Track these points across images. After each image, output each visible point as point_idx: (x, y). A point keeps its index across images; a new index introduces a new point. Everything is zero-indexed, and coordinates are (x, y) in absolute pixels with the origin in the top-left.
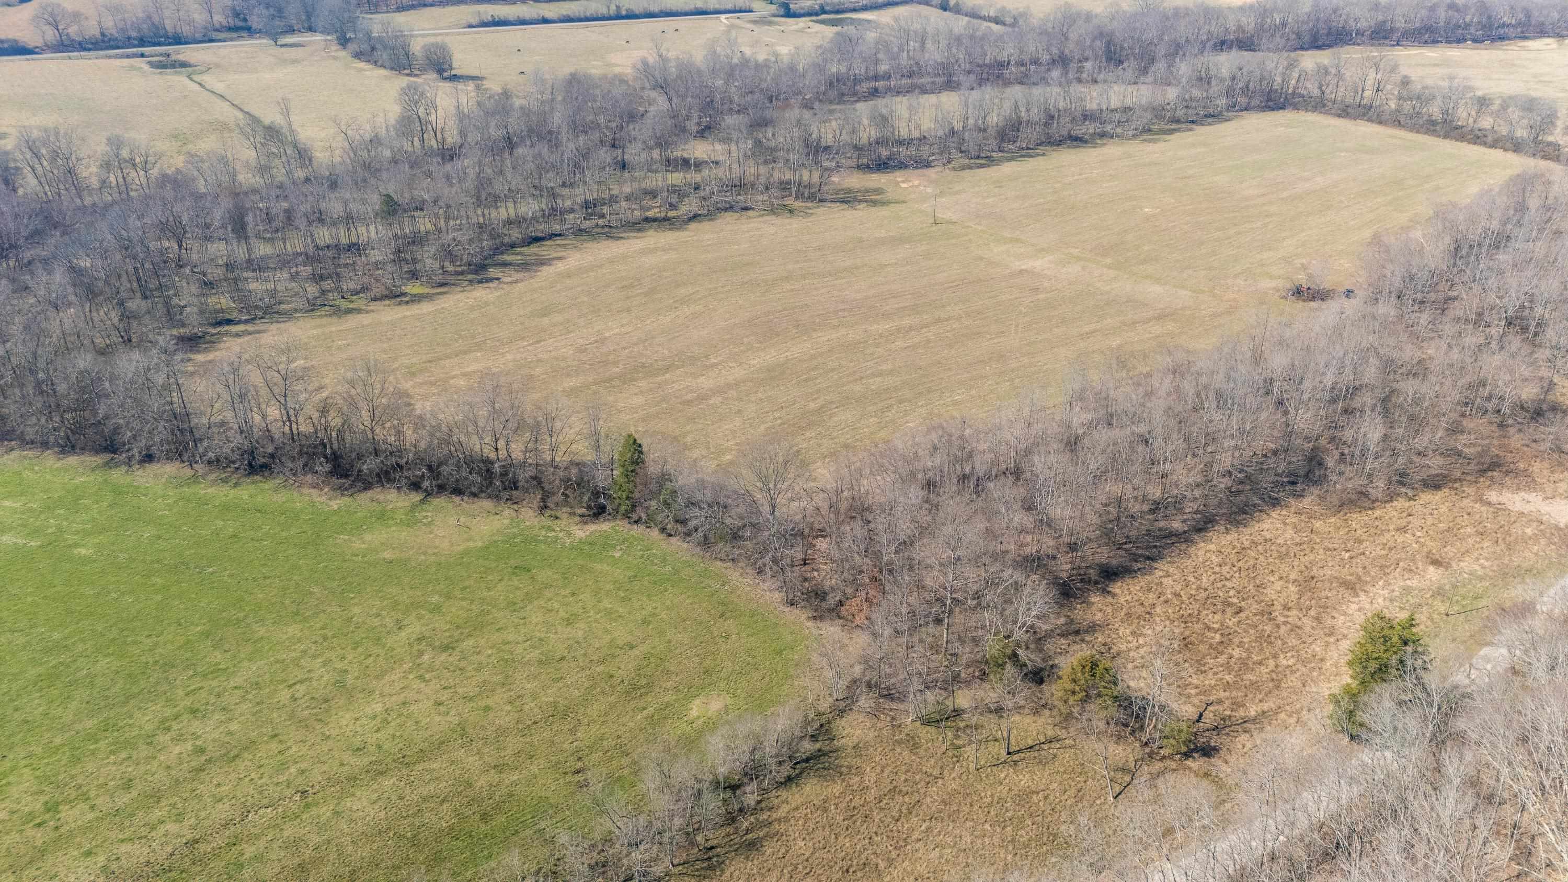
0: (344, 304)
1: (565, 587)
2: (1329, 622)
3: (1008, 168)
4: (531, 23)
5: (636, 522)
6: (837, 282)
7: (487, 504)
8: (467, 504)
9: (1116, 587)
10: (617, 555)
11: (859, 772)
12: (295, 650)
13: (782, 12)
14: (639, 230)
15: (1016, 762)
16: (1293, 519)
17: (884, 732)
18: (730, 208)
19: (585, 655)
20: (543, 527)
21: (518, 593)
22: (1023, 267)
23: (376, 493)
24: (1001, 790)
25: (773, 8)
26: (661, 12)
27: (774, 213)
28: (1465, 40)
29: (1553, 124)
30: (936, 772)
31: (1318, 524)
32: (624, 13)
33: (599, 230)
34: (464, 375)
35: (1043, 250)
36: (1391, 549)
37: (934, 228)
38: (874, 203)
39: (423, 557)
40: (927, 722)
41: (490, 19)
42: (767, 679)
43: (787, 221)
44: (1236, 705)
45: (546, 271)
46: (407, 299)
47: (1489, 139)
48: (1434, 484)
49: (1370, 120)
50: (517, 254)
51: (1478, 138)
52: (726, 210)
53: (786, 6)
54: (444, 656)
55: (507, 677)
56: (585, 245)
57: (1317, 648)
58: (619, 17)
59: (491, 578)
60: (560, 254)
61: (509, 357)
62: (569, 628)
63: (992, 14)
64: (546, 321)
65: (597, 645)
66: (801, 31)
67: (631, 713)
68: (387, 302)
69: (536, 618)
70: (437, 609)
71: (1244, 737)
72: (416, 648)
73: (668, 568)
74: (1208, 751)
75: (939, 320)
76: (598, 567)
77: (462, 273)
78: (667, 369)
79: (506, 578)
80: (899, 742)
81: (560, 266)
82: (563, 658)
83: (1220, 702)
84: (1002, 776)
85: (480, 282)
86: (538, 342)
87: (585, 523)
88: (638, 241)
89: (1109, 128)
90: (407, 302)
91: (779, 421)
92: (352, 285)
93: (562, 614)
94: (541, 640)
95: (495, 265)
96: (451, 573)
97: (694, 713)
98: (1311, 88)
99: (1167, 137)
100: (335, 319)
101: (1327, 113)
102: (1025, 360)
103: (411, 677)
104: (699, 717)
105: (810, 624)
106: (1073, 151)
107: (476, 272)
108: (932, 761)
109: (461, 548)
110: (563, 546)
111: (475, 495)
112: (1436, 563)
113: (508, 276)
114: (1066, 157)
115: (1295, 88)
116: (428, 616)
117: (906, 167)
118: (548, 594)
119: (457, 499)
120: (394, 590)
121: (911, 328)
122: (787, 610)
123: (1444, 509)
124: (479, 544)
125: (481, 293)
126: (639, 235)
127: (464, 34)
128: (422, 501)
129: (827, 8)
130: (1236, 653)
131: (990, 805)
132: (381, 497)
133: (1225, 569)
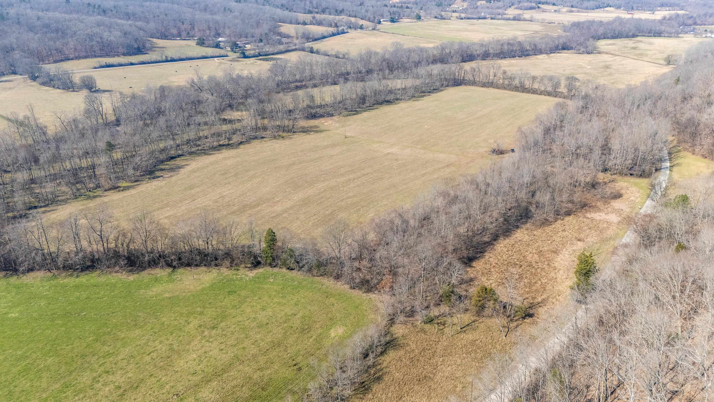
0: (91, 194)
1: (255, 296)
2: (553, 265)
3: (365, 114)
4: (125, 65)
5: (275, 267)
6: (316, 164)
7: (203, 269)
8: (194, 270)
9: (474, 264)
10: (272, 280)
11: (408, 345)
12: (143, 340)
13: (242, 56)
14: (218, 150)
15: (465, 331)
16: (525, 232)
17: (411, 329)
18: (256, 138)
19: (276, 321)
20: (233, 274)
21: (235, 302)
22: (388, 152)
23: (148, 271)
24: (464, 342)
25: (238, 55)
26: (187, 58)
27: (276, 139)
28: (516, 57)
29: (560, 84)
30: (437, 340)
31: (535, 233)
32: (169, 59)
33: (200, 152)
34: (166, 218)
35: (393, 145)
36: (563, 238)
37: (346, 140)
38: (317, 132)
39: (184, 294)
40: (426, 323)
41: (105, 64)
42: (357, 318)
43: (283, 141)
44: (534, 298)
45: (182, 171)
46: (122, 189)
47: (539, 92)
48: (568, 213)
49: (494, 88)
50: (166, 165)
51: (534, 92)
52: (254, 139)
53: (243, 53)
54: (214, 331)
55: (246, 335)
56: (196, 158)
57: (552, 274)
58: (167, 61)
59: (220, 297)
60: (186, 163)
61: (183, 208)
62: (264, 312)
63: (333, 53)
64: (193, 191)
65: (280, 316)
66: (252, 64)
67: (307, 340)
68: (113, 191)
69: (248, 310)
70: (201, 313)
71: (540, 309)
72: (200, 330)
73: (296, 283)
74: (531, 316)
75: (364, 175)
76: (265, 286)
77: (143, 175)
78: (258, 205)
79: (227, 297)
80: (418, 332)
81: (188, 168)
82: (267, 324)
83: (527, 298)
84: (462, 337)
85: (154, 178)
86: (194, 200)
87: (252, 270)
88: (220, 155)
89: (398, 96)
90: (123, 190)
91: (316, 220)
92: (91, 185)
93: (259, 307)
94: (254, 318)
95: (158, 170)
96: (201, 298)
97: (333, 335)
98: (469, 77)
99: (422, 99)
100: (90, 201)
101: (478, 86)
102: (404, 187)
103: (203, 341)
104: (335, 336)
105: (365, 295)
106: (388, 106)
107: (150, 174)
108: (434, 336)
109: (200, 288)
110: (246, 281)
111: (197, 265)
112: (579, 240)
113: (167, 175)
114: (386, 109)
115: (464, 77)
116: (199, 317)
117: (324, 116)
118: (248, 300)
119: (189, 268)
120: (178, 309)
121: (354, 179)
122: (353, 291)
123: (574, 222)
124: (208, 285)
125: (155, 183)
126: (219, 152)
127: (94, 71)
128: (173, 271)
129: (261, 54)
130: (526, 281)
131: (462, 348)
132: (152, 272)
133: (510, 252)
